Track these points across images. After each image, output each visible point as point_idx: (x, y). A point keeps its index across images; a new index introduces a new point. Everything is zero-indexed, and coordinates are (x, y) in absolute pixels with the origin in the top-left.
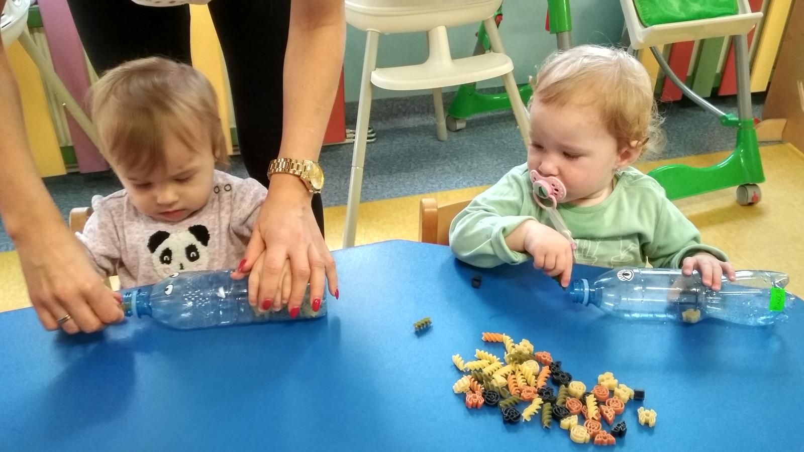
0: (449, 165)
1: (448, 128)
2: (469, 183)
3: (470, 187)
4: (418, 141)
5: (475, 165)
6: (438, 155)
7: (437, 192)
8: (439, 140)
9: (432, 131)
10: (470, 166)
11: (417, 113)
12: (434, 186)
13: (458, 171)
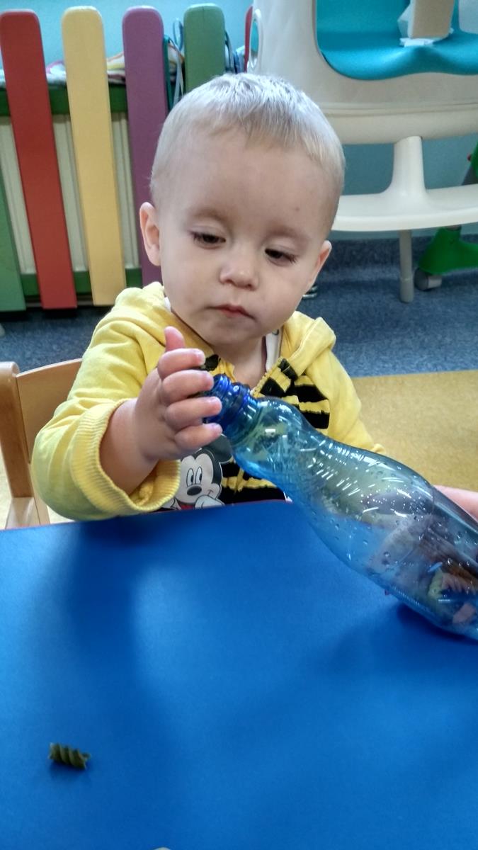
0: (411, 338)
1: (417, 285)
2: (435, 366)
3: (437, 370)
4: (373, 301)
5: (448, 340)
6: (398, 322)
7: (389, 374)
8: (402, 302)
9: (394, 288)
10: (440, 341)
11: (376, 262)
12: (386, 365)
13: (423, 346)
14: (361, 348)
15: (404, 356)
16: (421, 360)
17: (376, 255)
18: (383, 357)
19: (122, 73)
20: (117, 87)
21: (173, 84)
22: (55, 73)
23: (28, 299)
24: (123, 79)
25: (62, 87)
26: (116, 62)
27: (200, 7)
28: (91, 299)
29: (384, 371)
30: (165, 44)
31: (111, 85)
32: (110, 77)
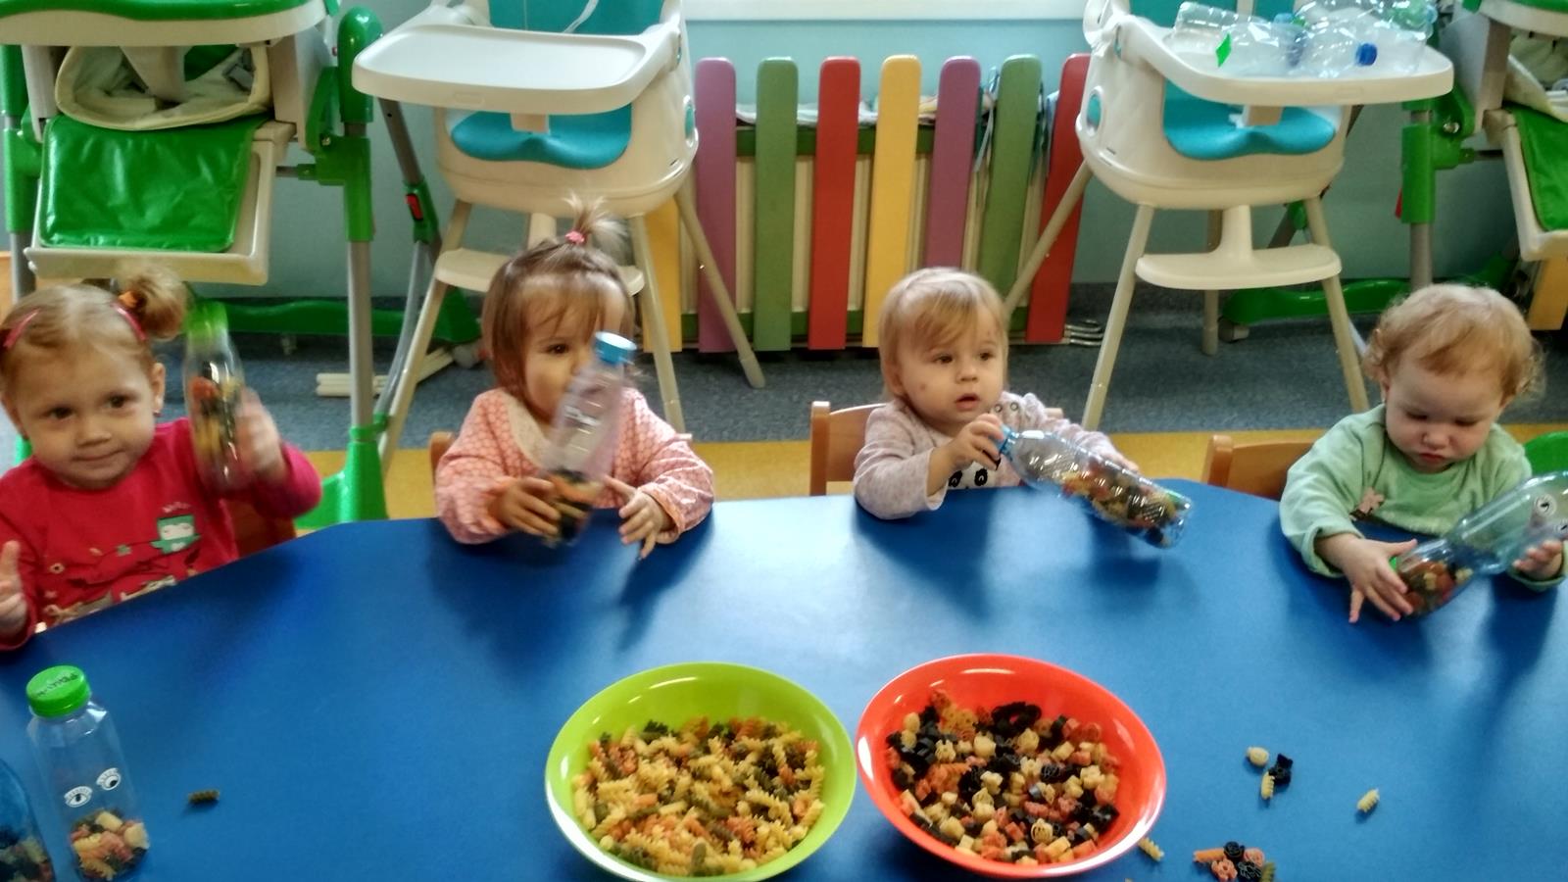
0: (1218, 394)
1: (1221, 337)
3: (1249, 430)
4: (1170, 352)
5: (1259, 397)
6: (1201, 376)
8: (1205, 354)
9: (1196, 339)
10: (1251, 399)
11: (1172, 308)
12: (1193, 422)
13: (1231, 403)
14: (1163, 404)
15: (1212, 413)
18: (1188, 413)
19: (932, 117)
20: (927, 128)
21: (984, 128)
22: (865, 115)
23: (795, 339)
24: (932, 121)
25: (872, 128)
26: (928, 104)
27: (1018, 59)
28: (861, 340)
29: (1190, 428)
30: (980, 93)
31: (921, 127)
32: (921, 119)
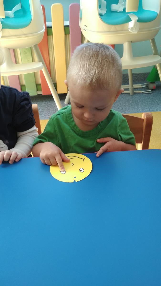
14: (139, 105)
15: (152, 107)
16: (158, 108)
17: (142, 78)
18: (146, 107)
